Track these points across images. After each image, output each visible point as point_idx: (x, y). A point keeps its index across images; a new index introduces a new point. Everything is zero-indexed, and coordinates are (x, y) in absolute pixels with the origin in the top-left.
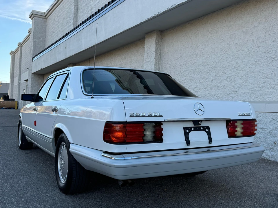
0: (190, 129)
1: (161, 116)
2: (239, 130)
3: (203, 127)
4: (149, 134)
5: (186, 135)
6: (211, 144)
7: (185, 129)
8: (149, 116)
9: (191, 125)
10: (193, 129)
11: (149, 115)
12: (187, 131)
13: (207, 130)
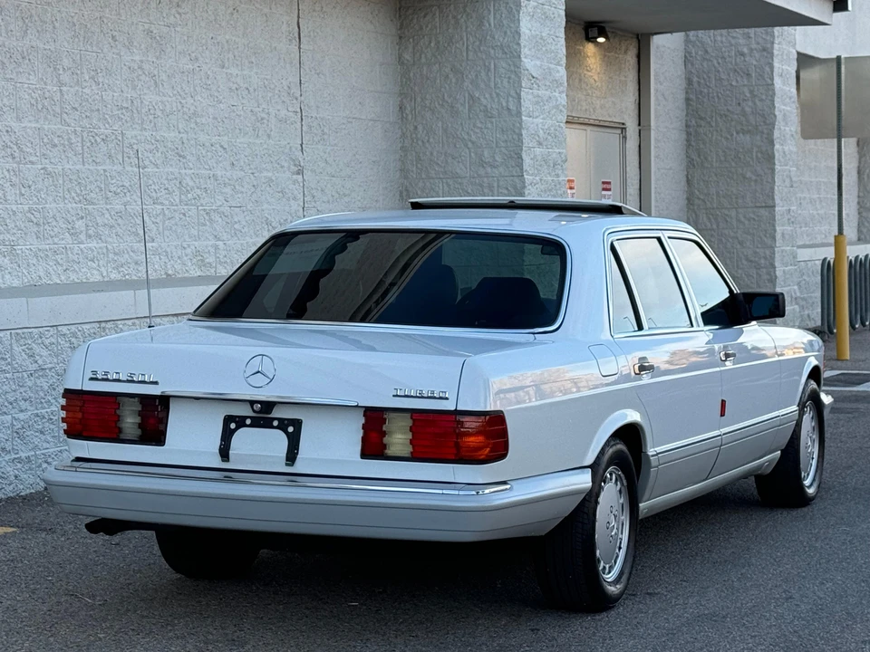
0: (241, 422)
1: (156, 383)
2: (399, 439)
3: (279, 420)
4: (130, 421)
5: (227, 436)
6: (292, 465)
7: (228, 419)
8: (128, 381)
9: (245, 411)
10: (248, 422)
11: (130, 379)
12: (231, 425)
13: (291, 429)
